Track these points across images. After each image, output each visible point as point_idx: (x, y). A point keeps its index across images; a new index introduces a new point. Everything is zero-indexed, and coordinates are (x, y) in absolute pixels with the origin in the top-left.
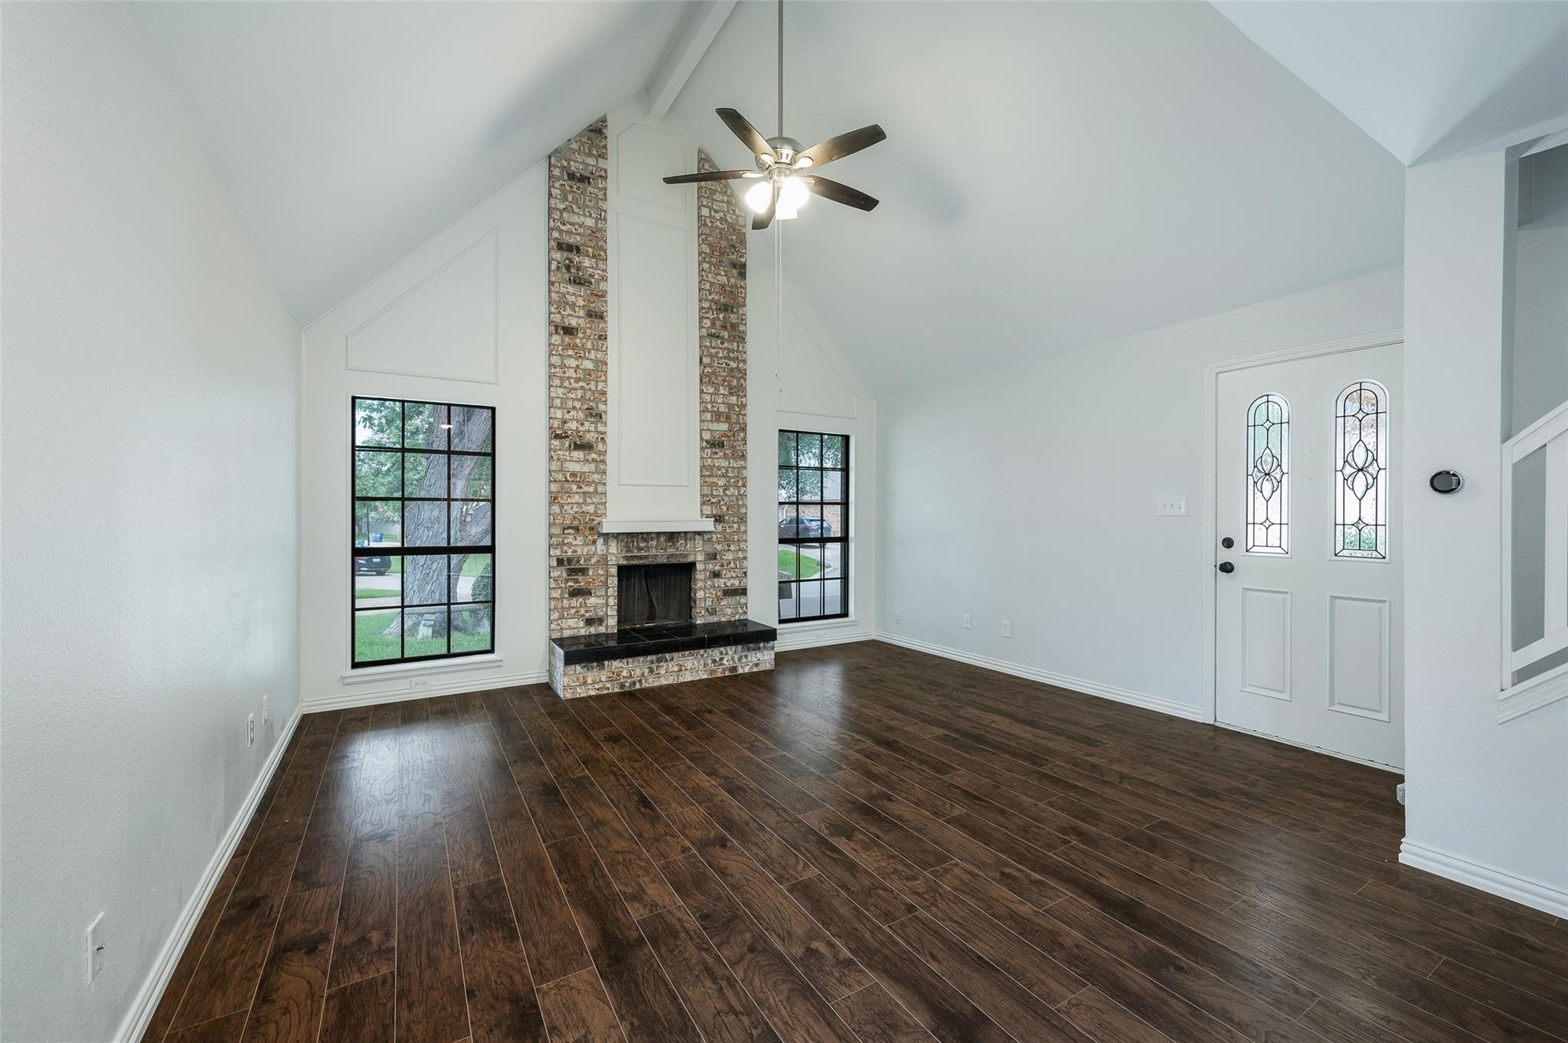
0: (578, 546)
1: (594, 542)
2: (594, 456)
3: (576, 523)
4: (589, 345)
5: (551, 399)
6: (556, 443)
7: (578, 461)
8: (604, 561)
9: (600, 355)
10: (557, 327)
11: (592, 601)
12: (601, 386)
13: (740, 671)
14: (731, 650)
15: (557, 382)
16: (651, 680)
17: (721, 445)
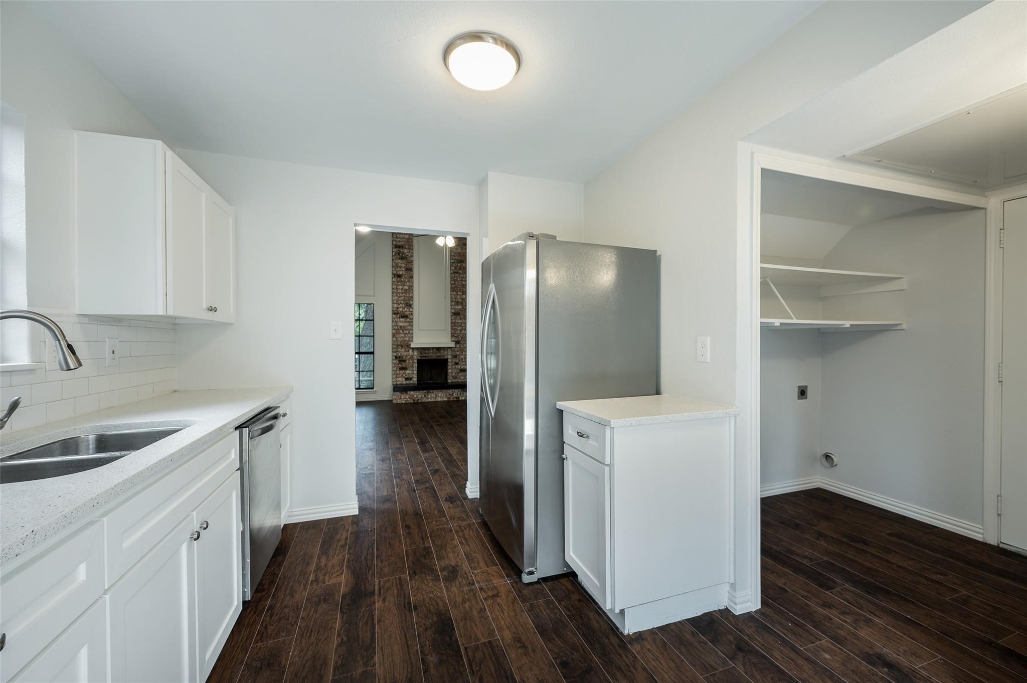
0: (402, 352)
1: (408, 351)
2: (408, 320)
3: (402, 344)
4: (406, 280)
5: (393, 301)
6: (395, 316)
7: (403, 322)
8: (412, 358)
9: (410, 284)
10: (395, 275)
11: (408, 372)
12: (411, 295)
13: (461, 399)
14: (456, 391)
15: (395, 294)
16: (425, 399)
17: (459, 314)
